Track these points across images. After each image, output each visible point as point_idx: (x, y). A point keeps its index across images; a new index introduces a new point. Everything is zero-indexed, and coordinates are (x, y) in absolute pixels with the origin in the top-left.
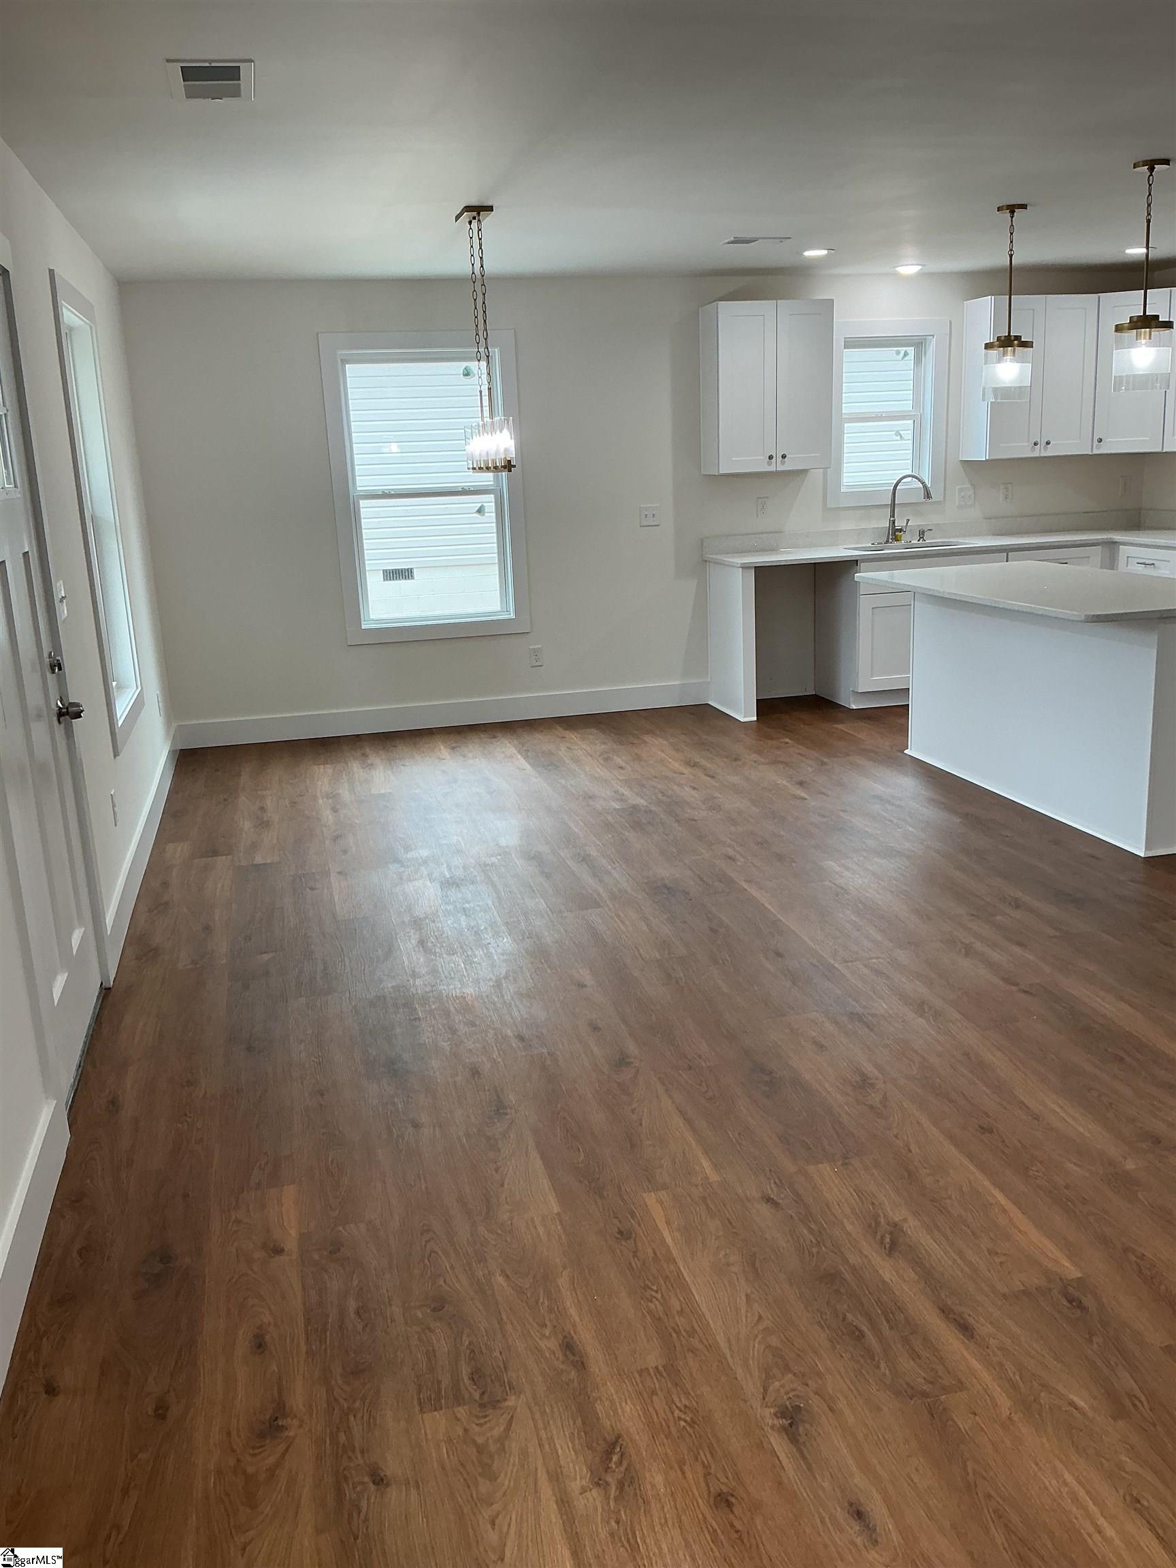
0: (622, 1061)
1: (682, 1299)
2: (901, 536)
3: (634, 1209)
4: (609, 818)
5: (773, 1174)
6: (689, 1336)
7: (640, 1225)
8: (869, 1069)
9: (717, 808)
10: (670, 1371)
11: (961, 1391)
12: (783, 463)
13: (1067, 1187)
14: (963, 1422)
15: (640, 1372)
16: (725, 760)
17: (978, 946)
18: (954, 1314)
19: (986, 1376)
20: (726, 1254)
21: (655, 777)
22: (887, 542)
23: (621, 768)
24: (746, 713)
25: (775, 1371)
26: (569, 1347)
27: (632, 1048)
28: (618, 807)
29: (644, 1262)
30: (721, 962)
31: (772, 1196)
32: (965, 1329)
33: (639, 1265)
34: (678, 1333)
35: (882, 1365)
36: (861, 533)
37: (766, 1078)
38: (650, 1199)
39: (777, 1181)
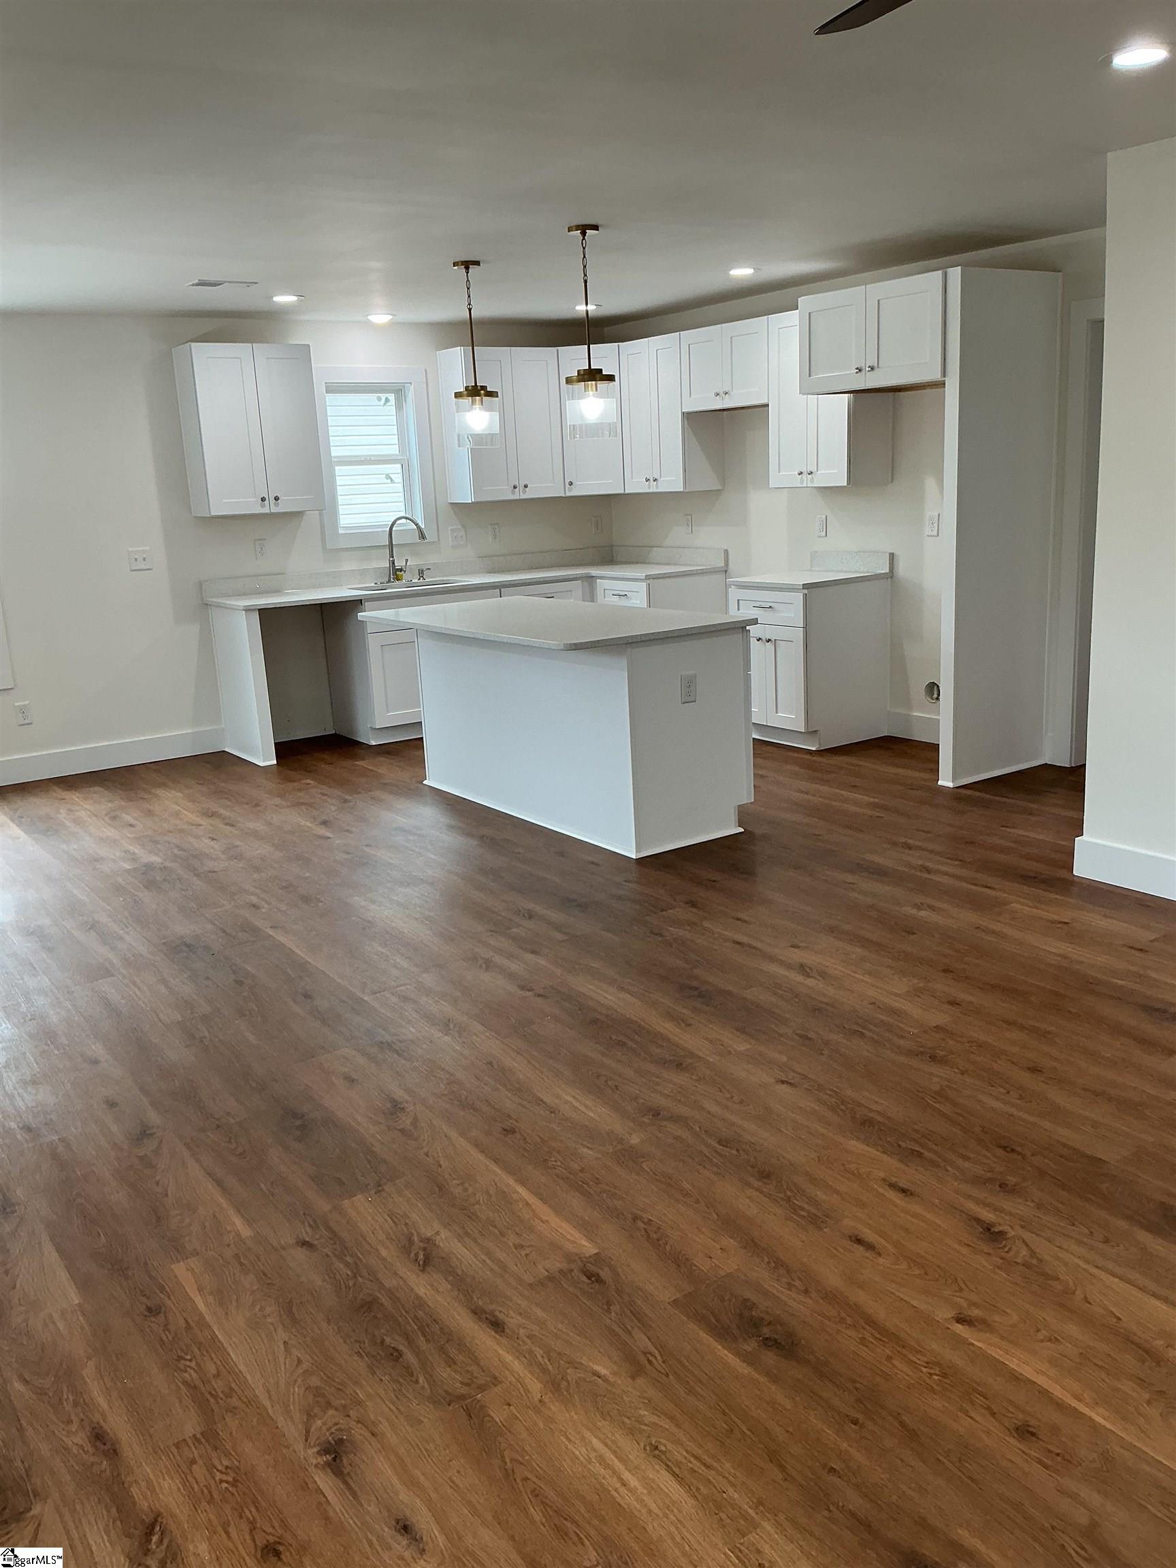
0: (144, 1133)
1: (219, 1363)
2: (402, 575)
3: (163, 1283)
4: (120, 880)
5: (308, 1217)
6: (227, 1397)
7: (169, 1297)
8: (400, 1094)
9: (239, 857)
10: (210, 1436)
11: (495, 1386)
12: (277, 505)
13: (582, 1171)
14: (498, 1415)
15: (177, 1445)
16: (245, 806)
17: (498, 959)
18: (486, 1313)
19: (517, 1366)
20: (261, 1307)
21: (170, 832)
22: (389, 581)
23: (131, 825)
24: (265, 757)
25: (316, 1410)
26: (99, 1436)
27: (154, 1118)
28: (128, 867)
29: (176, 1334)
30: (247, 1013)
31: (307, 1239)
32: (497, 1325)
33: (170, 1338)
34: (215, 1397)
35: (421, 1380)
36: (363, 573)
37: (298, 1122)
38: (180, 1269)
39: (311, 1223)
